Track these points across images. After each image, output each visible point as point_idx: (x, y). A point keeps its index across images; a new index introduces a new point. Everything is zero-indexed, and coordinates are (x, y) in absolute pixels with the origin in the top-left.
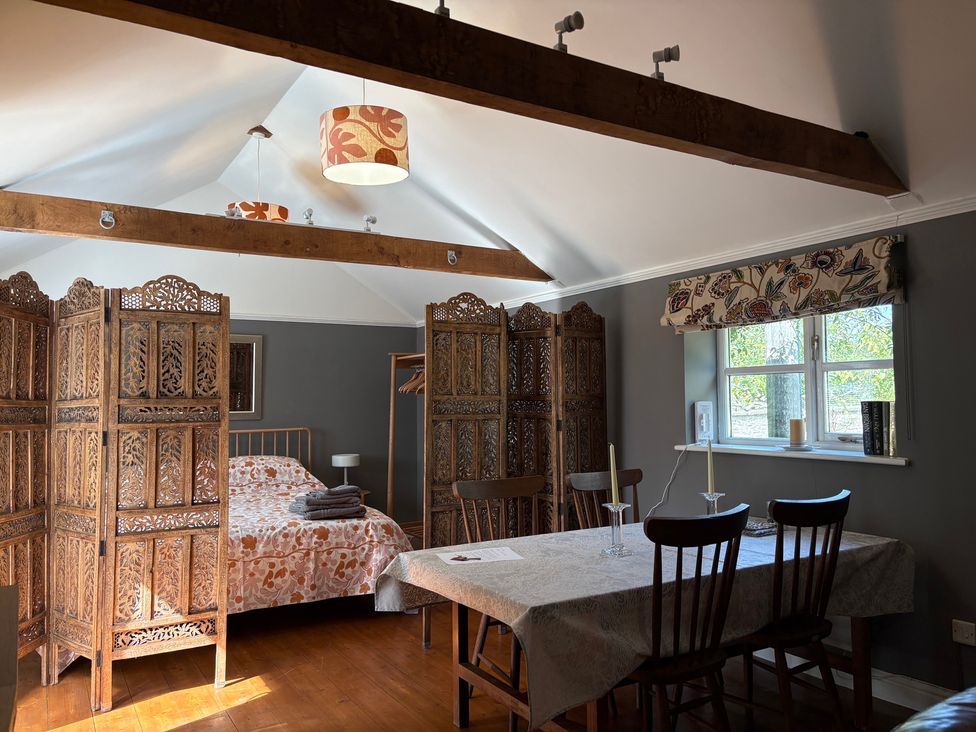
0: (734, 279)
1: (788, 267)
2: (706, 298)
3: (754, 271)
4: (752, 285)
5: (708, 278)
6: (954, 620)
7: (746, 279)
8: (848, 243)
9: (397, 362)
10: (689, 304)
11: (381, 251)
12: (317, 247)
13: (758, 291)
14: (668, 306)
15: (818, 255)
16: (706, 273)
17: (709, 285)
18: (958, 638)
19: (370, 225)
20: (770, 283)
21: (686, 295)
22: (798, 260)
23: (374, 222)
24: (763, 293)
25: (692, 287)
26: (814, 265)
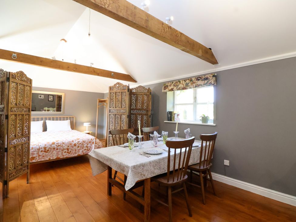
0: (179, 83)
1: (191, 80)
2: (172, 87)
3: (183, 81)
4: (183, 84)
5: (173, 82)
6: (225, 160)
7: (181, 83)
8: (205, 75)
9: (99, 101)
10: (168, 88)
11: (94, 72)
12: (77, 69)
13: (184, 85)
14: (163, 89)
15: (198, 78)
16: (172, 82)
17: (173, 84)
18: (225, 164)
19: (92, 65)
20: (186, 83)
21: (167, 86)
22: (193, 79)
23: (93, 64)
24: (185, 85)
25: (169, 85)
26: (197, 80)
